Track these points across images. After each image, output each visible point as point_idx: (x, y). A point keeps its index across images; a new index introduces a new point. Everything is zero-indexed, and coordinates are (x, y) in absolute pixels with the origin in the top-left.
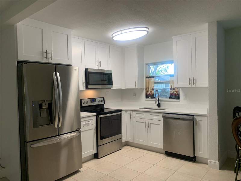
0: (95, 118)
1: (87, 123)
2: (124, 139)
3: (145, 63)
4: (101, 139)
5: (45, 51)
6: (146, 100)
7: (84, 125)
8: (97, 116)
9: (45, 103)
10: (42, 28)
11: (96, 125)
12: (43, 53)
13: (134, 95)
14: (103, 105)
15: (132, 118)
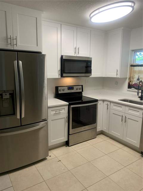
0: (67, 108)
1: (58, 112)
2: (99, 129)
3: (130, 49)
4: (72, 129)
5: (9, 37)
6: (128, 91)
7: (54, 114)
8: (69, 105)
9: (6, 93)
10: (5, 11)
11: (68, 114)
12: (7, 39)
13: (116, 84)
14: (81, 93)
15: (109, 109)
